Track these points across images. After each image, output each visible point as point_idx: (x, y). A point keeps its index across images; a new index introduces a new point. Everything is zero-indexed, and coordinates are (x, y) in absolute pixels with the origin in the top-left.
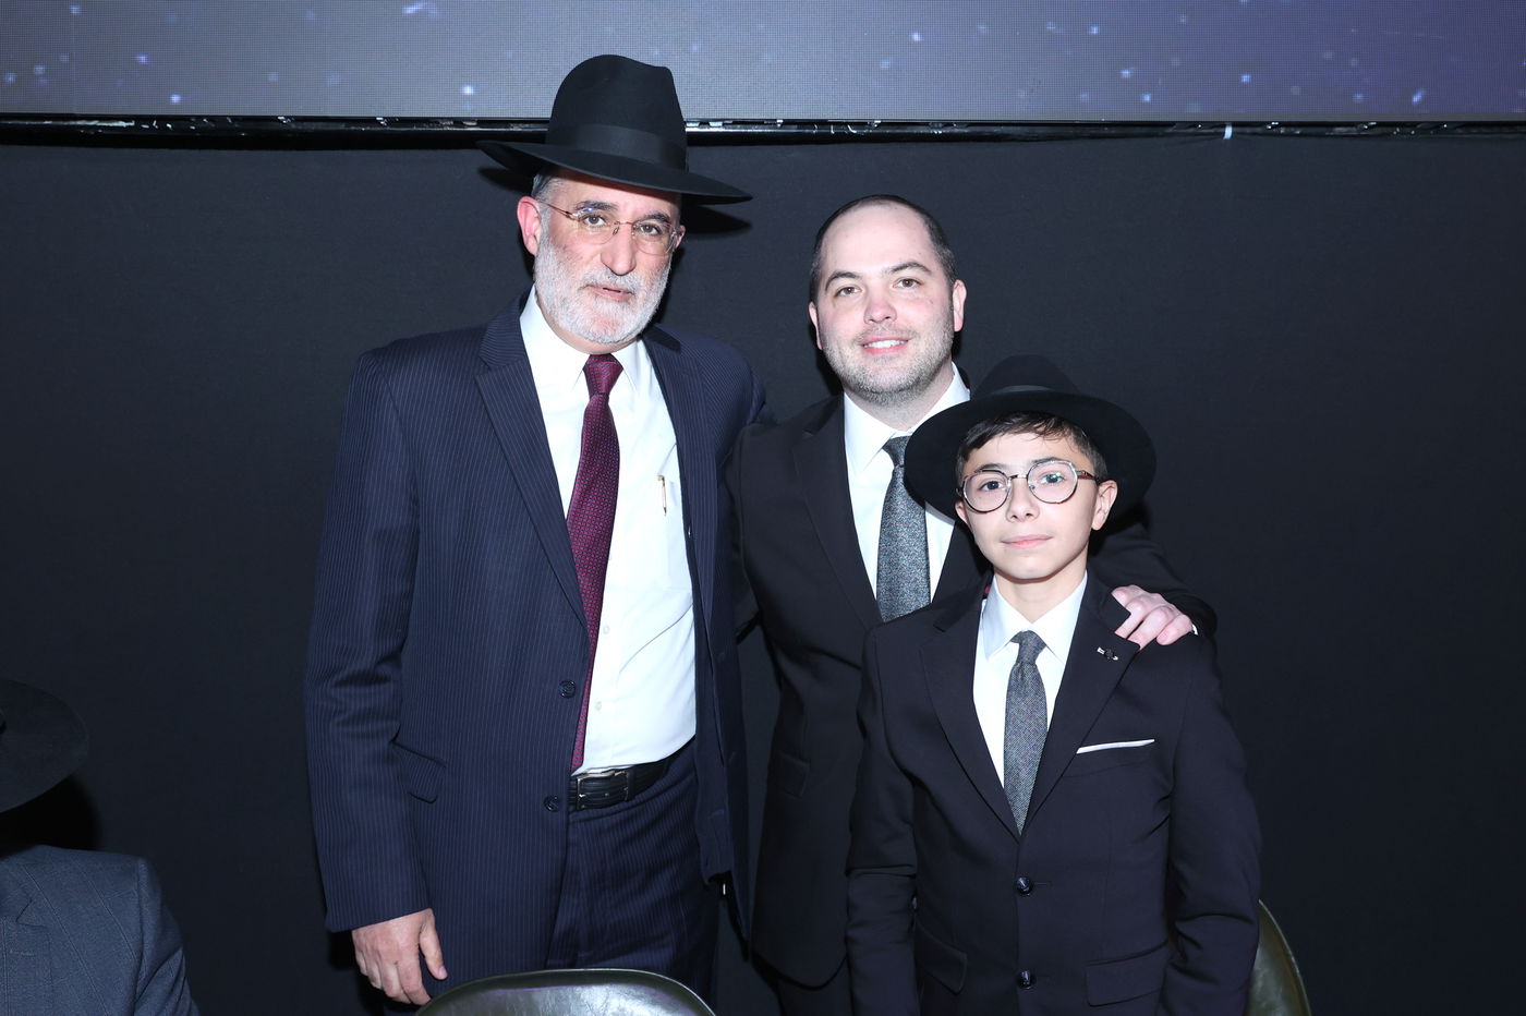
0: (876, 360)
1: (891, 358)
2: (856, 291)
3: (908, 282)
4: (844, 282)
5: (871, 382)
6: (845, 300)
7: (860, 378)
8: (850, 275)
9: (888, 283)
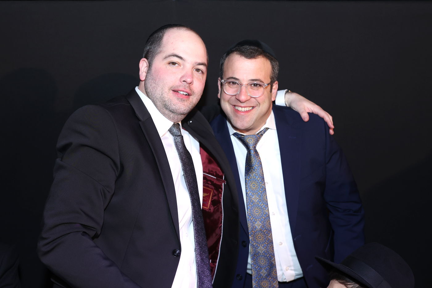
0: (178, 99)
1: (184, 101)
2: (177, 65)
3: (198, 70)
4: (175, 59)
5: (173, 107)
6: (171, 67)
7: (168, 103)
8: (180, 58)
9: (193, 68)
